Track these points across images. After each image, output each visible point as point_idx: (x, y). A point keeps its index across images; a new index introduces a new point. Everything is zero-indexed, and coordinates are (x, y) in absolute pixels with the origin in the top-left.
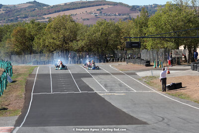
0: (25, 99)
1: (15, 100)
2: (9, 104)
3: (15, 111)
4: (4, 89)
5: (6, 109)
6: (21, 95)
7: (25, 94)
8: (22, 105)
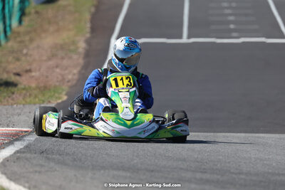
0: (87, 55)
1: (49, 59)
2: (29, 71)
3: (44, 89)
4: (15, 23)
5: (14, 85)
6: (74, 43)
7: (88, 42)
8: (73, 74)
